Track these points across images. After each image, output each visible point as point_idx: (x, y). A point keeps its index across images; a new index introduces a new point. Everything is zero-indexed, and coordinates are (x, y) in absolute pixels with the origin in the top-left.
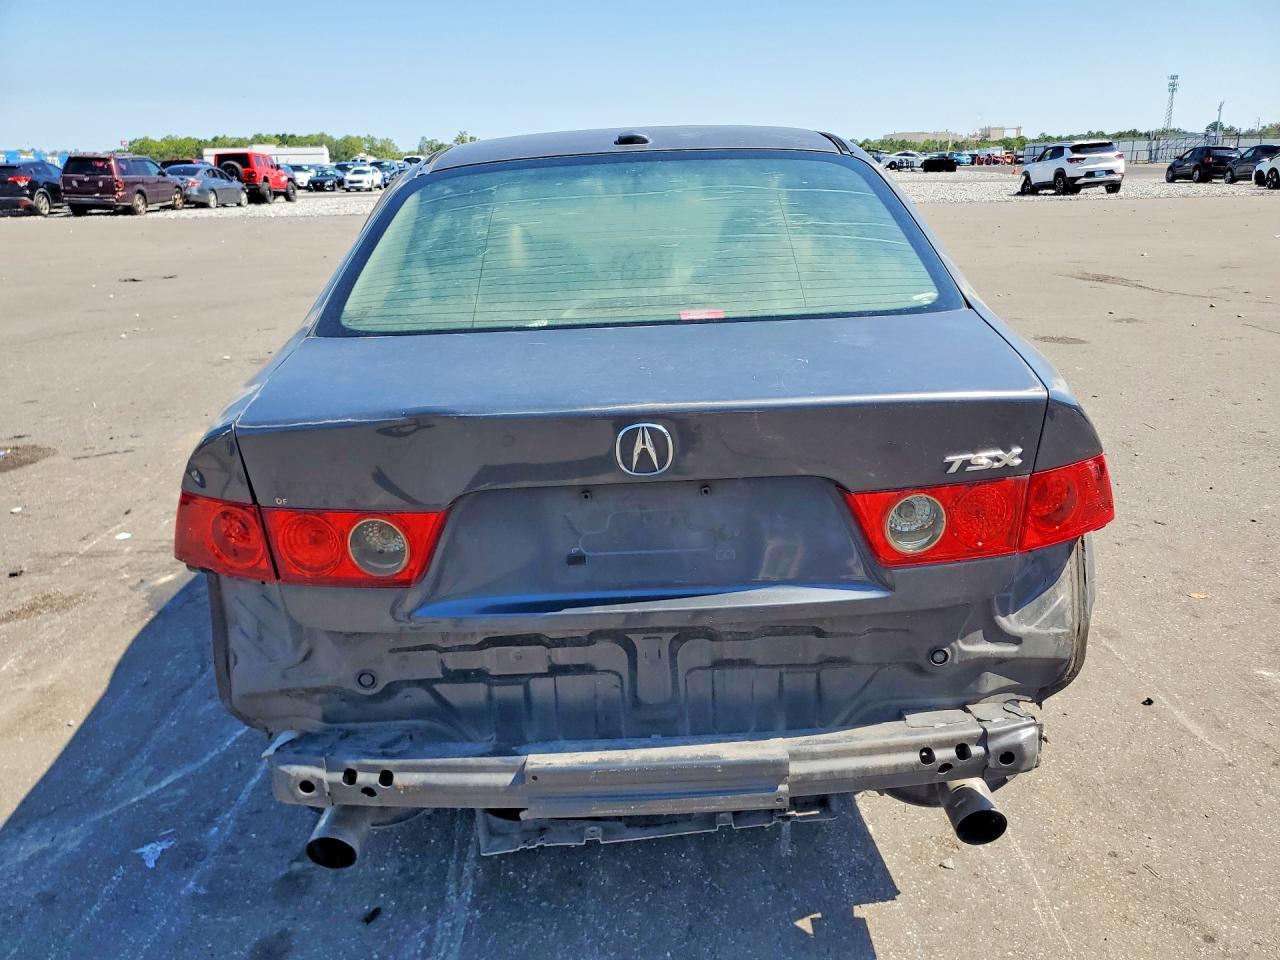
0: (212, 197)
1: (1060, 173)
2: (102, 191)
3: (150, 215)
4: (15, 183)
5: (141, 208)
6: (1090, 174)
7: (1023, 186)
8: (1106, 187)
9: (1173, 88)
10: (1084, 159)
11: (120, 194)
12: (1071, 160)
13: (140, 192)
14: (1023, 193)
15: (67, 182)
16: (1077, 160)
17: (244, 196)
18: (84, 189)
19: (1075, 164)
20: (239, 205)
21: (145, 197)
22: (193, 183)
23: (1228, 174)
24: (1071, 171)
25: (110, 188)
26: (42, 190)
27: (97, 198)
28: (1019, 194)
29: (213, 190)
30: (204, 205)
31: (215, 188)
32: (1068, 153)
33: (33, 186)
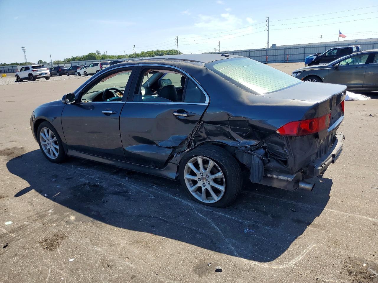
1: (30, 75)
6: (40, 74)
7: (17, 79)
8: (45, 78)
9: (24, 51)
10: (37, 70)
12: (33, 71)
14: (17, 81)
16: (35, 70)
19: (35, 72)
23: (67, 73)
24: (34, 74)
28: (16, 82)
32: (31, 69)
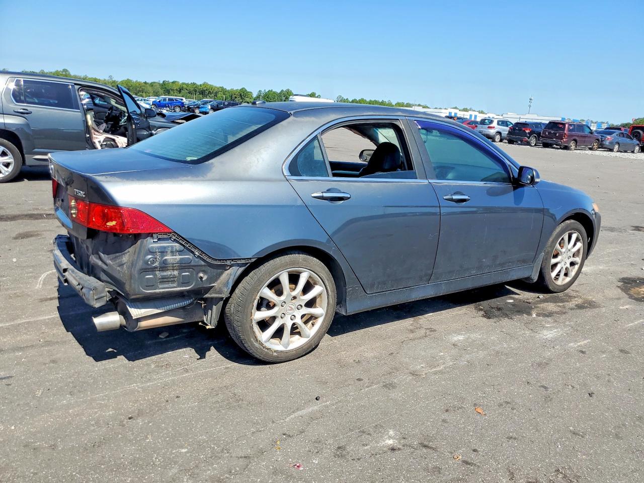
0: (617, 147)
2: (557, 138)
3: (576, 151)
4: (524, 131)
5: (573, 147)
11: (564, 140)
13: (575, 140)
15: (544, 133)
17: (637, 148)
18: (551, 136)
20: (633, 152)
21: (576, 143)
22: (608, 139)
25: (561, 137)
26: (535, 135)
27: (554, 141)
29: (619, 144)
30: (611, 150)
31: (620, 142)
33: (531, 134)
